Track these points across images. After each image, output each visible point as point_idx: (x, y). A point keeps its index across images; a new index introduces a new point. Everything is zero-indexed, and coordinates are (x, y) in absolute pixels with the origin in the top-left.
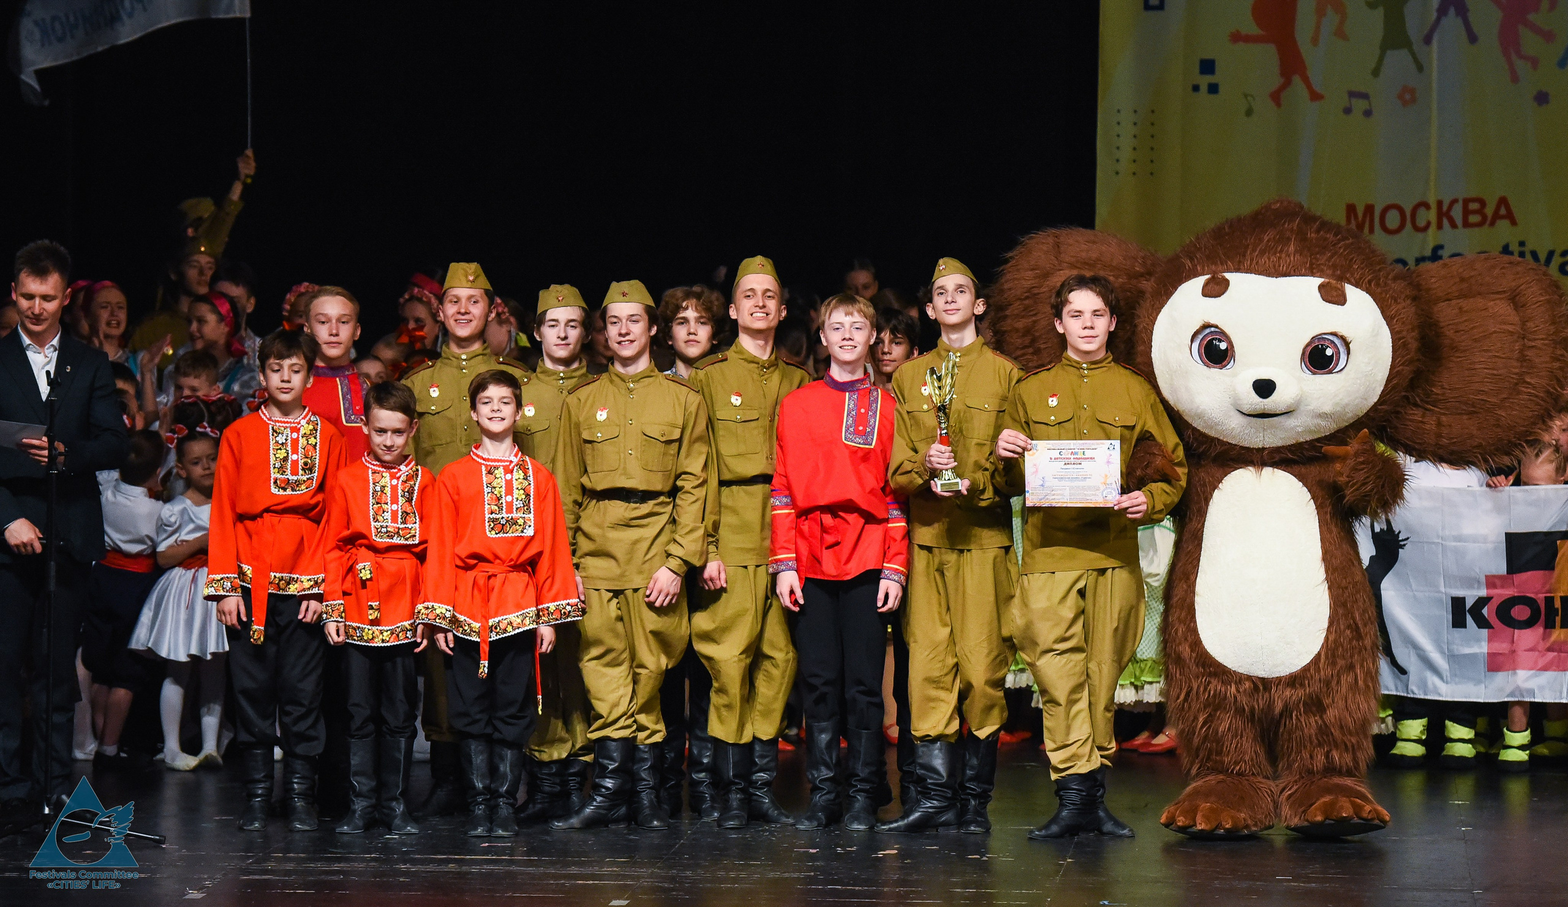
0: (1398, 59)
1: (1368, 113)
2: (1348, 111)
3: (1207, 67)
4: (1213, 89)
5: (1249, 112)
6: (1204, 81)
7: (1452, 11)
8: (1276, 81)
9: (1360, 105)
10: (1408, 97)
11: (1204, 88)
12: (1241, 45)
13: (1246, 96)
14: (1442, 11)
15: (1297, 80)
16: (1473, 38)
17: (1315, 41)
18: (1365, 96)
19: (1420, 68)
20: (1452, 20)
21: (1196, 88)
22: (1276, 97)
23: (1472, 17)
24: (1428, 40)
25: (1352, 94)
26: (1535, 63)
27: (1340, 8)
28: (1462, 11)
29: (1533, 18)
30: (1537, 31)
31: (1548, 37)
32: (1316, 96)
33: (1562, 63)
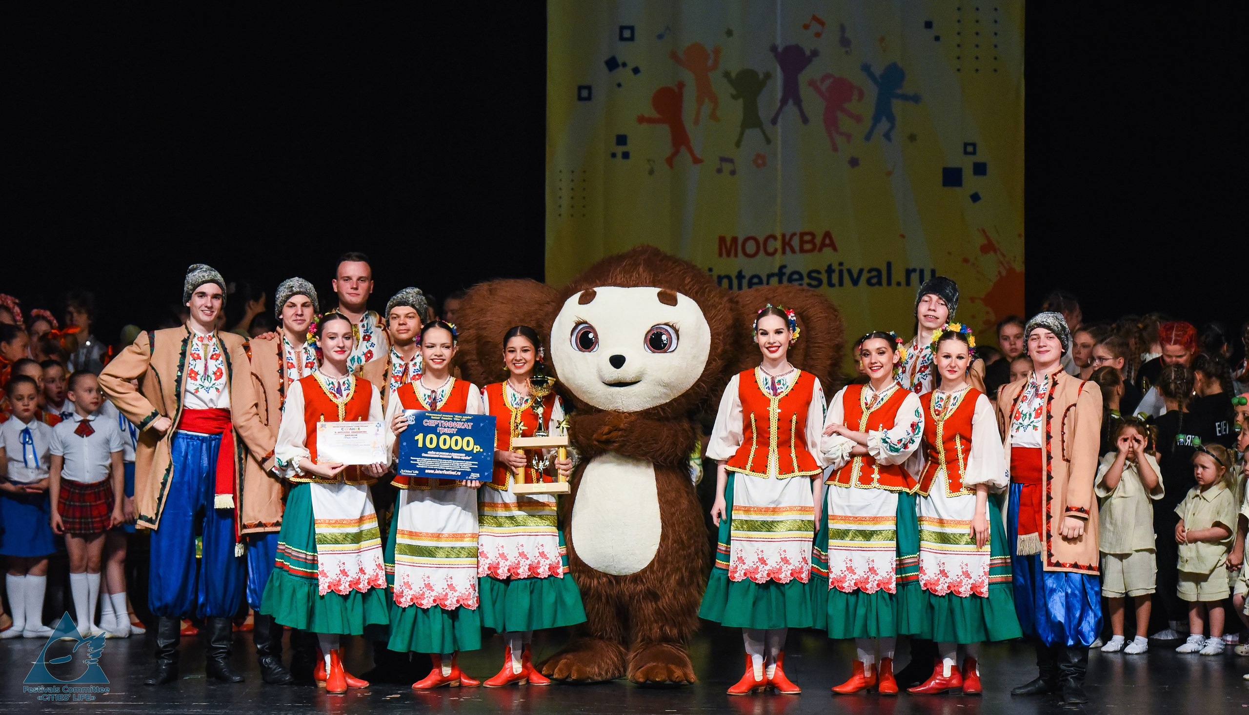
0: (753, 135)
1: (733, 173)
2: (719, 171)
3: (622, 140)
4: (626, 155)
5: (651, 172)
6: (620, 150)
7: (791, 102)
8: (668, 150)
9: (727, 167)
10: (760, 161)
11: (619, 155)
12: (645, 125)
13: (649, 161)
14: (784, 102)
15: (683, 149)
16: (805, 120)
17: (696, 122)
18: (731, 161)
19: (768, 141)
20: (791, 108)
21: (614, 155)
22: (670, 161)
23: (804, 105)
24: (774, 121)
25: (723, 160)
26: (849, 137)
27: (714, 99)
28: (798, 102)
29: (847, 106)
30: (850, 115)
31: (858, 119)
32: (697, 161)
33: (868, 138)
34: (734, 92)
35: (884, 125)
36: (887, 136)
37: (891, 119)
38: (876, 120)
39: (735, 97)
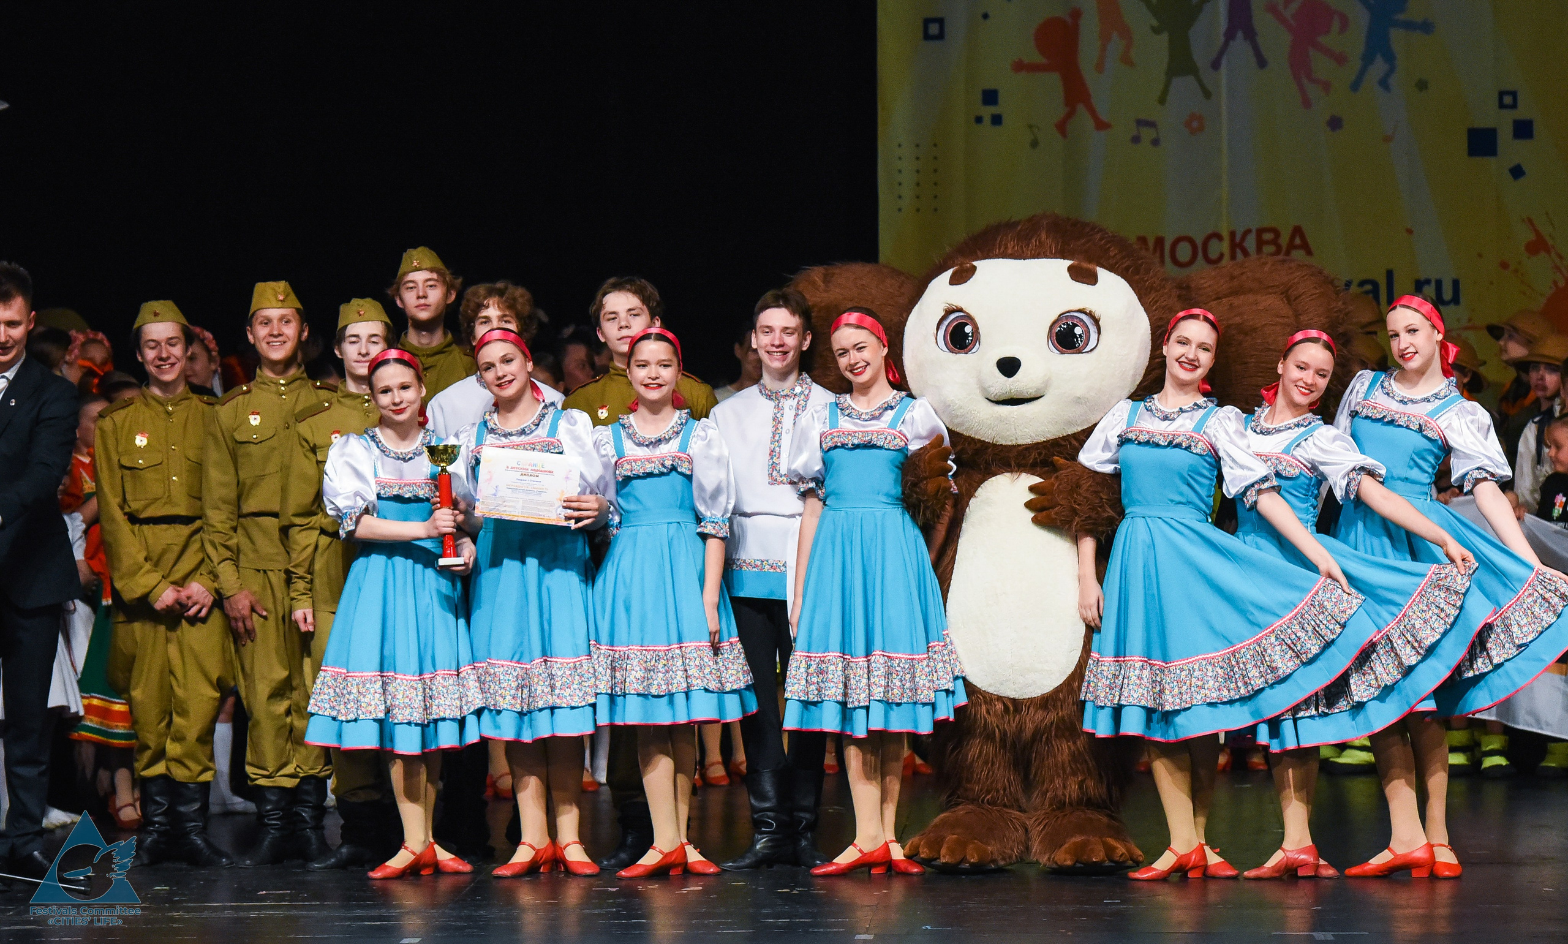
0: (1183, 85)
1: (1156, 142)
2: (1136, 140)
3: (990, 97)
4: (997, 120)
5: (1035, 144)
6: (987, 112)
7: (1240, 35)
8: (1061, 111)
9: (1147, 134)
10: (1195, 124)
11: (987, 120)
12: (1024, 75)
13: (1030, 127)
14: (1230, 35)
15: (1081, 109)
16: (1262, 63)
17: (1100, 67)
18: (1151, 124)
19: (1207, 94)
20: (1240, 43)
21: (979, 120)
22: (1062, 127)
23: (1260, 40)
24: (1216, 65)
25: (1140, 123)
26: (1326, 86)
27: (1126, 33)
28: (1251, 35)
29: (1322, 40)
30: (1328, 52)
31: (1340, 59)
32: (1101, 125)
33: (1355, 86)
34: (1155, 23)
35: (1379, 67)
36: (1384, 83)
37: (1390, 58)
38: (1368, 59)
39: (1156, 31)
